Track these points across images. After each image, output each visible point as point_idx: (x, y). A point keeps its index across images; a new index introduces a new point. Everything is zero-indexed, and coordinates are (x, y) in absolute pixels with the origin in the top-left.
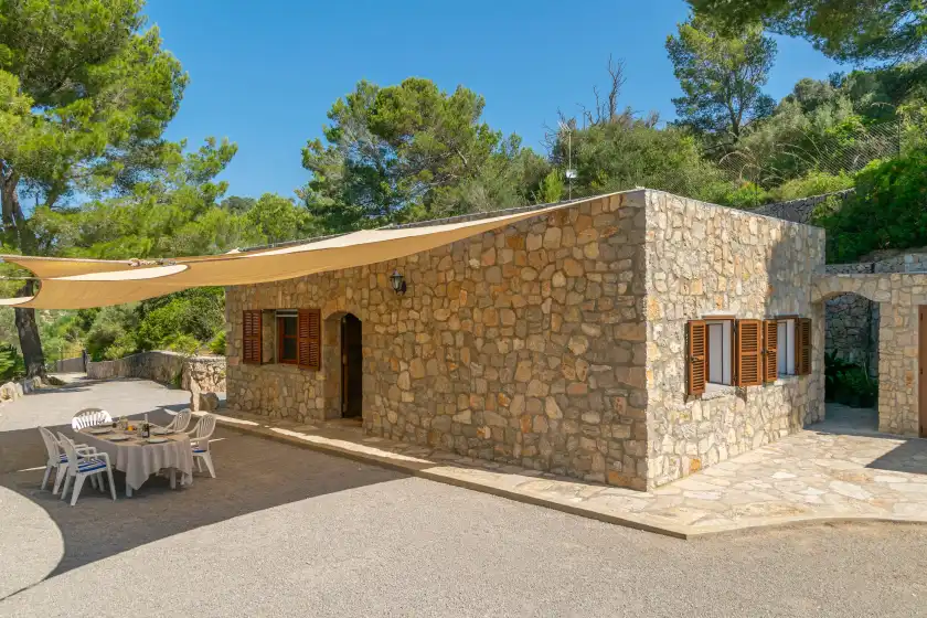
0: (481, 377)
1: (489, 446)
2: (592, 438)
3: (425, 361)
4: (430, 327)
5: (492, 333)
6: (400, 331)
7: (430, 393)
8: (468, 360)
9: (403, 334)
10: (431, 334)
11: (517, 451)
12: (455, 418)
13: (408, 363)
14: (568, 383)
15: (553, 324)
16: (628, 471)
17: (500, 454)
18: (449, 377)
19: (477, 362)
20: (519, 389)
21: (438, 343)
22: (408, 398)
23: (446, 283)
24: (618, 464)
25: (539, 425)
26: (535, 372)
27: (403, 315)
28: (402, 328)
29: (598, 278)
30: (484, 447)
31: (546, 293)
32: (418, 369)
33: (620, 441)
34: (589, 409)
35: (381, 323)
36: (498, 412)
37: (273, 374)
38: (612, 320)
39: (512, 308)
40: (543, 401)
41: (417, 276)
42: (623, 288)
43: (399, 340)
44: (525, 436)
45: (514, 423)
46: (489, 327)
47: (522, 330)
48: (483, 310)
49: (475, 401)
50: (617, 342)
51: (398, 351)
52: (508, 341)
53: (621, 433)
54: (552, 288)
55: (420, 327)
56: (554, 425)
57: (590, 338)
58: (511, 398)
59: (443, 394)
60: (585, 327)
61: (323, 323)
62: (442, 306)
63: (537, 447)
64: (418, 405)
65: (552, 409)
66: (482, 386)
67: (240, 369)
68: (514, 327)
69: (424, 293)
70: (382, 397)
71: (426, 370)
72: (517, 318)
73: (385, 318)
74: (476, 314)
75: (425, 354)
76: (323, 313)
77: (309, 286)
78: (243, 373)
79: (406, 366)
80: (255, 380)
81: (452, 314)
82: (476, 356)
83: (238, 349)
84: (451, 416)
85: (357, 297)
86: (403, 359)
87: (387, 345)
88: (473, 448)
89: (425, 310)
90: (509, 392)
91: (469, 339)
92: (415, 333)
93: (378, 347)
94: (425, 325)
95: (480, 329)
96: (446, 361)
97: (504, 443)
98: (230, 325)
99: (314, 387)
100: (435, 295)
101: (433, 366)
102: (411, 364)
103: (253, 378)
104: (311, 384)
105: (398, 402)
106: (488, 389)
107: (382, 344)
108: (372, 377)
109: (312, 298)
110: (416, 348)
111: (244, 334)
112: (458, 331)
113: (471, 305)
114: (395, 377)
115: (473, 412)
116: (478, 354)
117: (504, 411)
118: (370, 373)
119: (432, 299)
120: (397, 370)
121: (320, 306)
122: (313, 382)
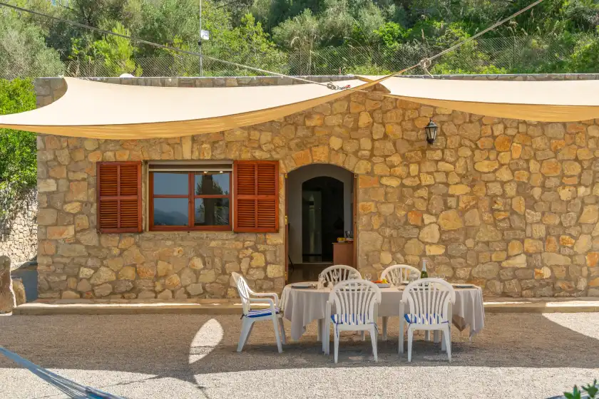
0: (540, 222)
1: (548, 284)
3: (462, 213)
4: (471, 179)
5: (552, 183)
6: (423, 183)
7: (470, 243)
8: (523, 208)
9: (429, 186)
10: (472, 186)
11: (582, 284)
12: (504, 264)
13: (437, 216)
17: (561, 289)
18: (495, 226)
19: (532, 208)
20: (585, 229)
21: (481, 194)
22: (438, 251)
23: (494, 137)
27: (428, 167)
28: (427, 180)
30: (542, 286)
32: (451, 220)
35: (391, 176)
36: (559, 252)
37: (166, 243)
39: (576, 159)
41: (449, 128)
43: (423, 193)
44: (592, 270)
45: (579, 260)
46: (549, 178)
47: (587, 178)
48: (541, 162)
49: (530, 245)
51: (421, 205)
52: (572, 188)
55: (454, 179)
58: (576, 238)
59: (487, 243)
61: (282, 178)
62: (488, 159)
64: (451, 257)
66: (540, 231)
67: (78, 242)
68: (580, 176)
69: (461, 145)
70: (393, 254)
71: (465, 222)
72: (583, 169)
73: (400, 170)
74: (534, 166)
75: (462, 205)
76: (282, 165)
77: (252, 133)
78: (87, 247)
79: (433, 219)
80: (120, 255)
81: (502, 165)
82: (532, 204)
83: (74, 215)
84: (500, 263)
85: (350, 148)
86: (428, 212)
87: (402, 198)
88: (528, 288)
89: (461, 162)
90: (574, 233)
91: (523, 189)
92: (447, 185)
93: (387, 201)
94: (462, 176)
95: (537, 180)
96: (492, 211)
97: (568, 279)
98: (52, 181)
99: (264, 252)
100: (477, 147)
101: (473, 217)
102: (441, 216)
103: (116, 251)
104: (256, 250)
105: (421, 257)
106: (548, 233)
107: (394, 197)
108: (375, 235)
109: (260, 147)
110: (449, 199)
111: (101, 192)
112: (509, 181)
113: (527, 158)
114: (416, 231)
115: (529, 255)
116: (536, 202)
117: (567, 251)
118: (372, 230)
119: (473, 151)
120: (420, 224)
121: (276, 156)
122: (261, 247)
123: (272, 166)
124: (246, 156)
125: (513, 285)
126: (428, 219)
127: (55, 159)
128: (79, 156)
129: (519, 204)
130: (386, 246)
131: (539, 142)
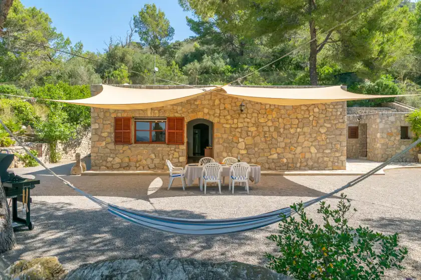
0: (283, 141)
1: (285, 165)
2: (327, 157)
3: (254, 137)
4: (257, 125)
5: (287, 127)
7: (256, 149)
8: (277, 136)
9: (241, 128)
10: (257, 128)
11: (298, 165)
12: (269, 157)
13: (244, 139)
14: (319, 142)
15: (313, 124)
16: (340, 164)
17: (290, 167)
18: (266, 143)
19: (280, 136)
20: (300, 144)
21: (261, 131)
22: (244, 152)
23: (266, 109)
24: (336, 164)
25: (308, 155)
26: (306, 138)
27: (241, 120)
28: (240, 125)
29: (331, 110)
30: (284, 166)
31: (310, 114)
32: (249, 141)
33: (338, 157)
34: (327, 149)
35: (227, 123)
36: (290, 153)
37: (142, 148)
38: (335, 122)
39: (297, 118)
40: (309, 148)
41: (249, 106)
42: (339, 113)
43: (239, 130)
44: (302, 160)
45: (297, 156)
46: (286, 125)
47: (301, 125)
48: (283, 119)
49: (279, 150)
50: (337, 129)
51: (238, 135)
52: (295, 129)
53: (337, 154)
54: (314, 112)
55: (250, 125)
56: (314, 155)
57: (328, 128)
58: (296, 148)
59: (263, 149)
60: (325, 124)
61: (185, 124)
62: (263, 117)
63: (307, 163)
64: (249, 154)
65: (313, 150)
66: (283, 145)
67: (107, 148)
68: (298, 125)
69: (253, 112)
70: (227, 153)
71: (254, 141)
72: (299, 122)
73: (230, 121)
74: (280, 120)
75: (253, 135)
76: (185, 119)
77: (174, 106)
78: (110, 149)
79: (242, 140)
80: (123, 153)
81: (268, 120)
82: (280, 135)
83: (105, 137)
84: (267, 157)
85: (211, 113)
86: (241, 137)
87: (231, 132)
88: (278, 167)
89: (254, 118)
90: (295, 146)
91: (277, 129)
92: (248, 127)
93: (225, 133)
94: (254, 124)
95: (282, 125)
96: (265, 137)
97: (293, 163)
98: (97, 124)
99: (178, 152)
100: (260, 113)
101: (258, 139)
102: (246, 139)
103: (121, 151)
104: (175, 151)
105: (238, 154)
106: (286, 146)
107: (228, 132)
108: (220, 145)
109: (177, 112)
110: (249, 133)
111: (116, 129)
112: (271, 126)
113: (278, 117)
114: (236, 144)
115: (279, 154)
116: (281, 134)
117: (293, 153)
118: (219, 144)
119: (258, 114)
120: (237, 142)
121: (183, 116)
122: (177, 150)
123: (181, 120)
124: (172, 115)
125: (273, 165)
126: (241, 140)
127: (98, 116)
128: (108, 115)
129: (275, 135)
130: (225, 150)
131: (283, 112)
